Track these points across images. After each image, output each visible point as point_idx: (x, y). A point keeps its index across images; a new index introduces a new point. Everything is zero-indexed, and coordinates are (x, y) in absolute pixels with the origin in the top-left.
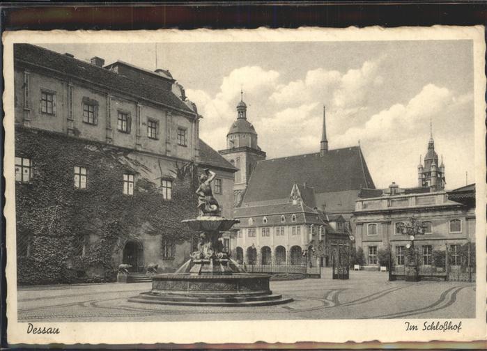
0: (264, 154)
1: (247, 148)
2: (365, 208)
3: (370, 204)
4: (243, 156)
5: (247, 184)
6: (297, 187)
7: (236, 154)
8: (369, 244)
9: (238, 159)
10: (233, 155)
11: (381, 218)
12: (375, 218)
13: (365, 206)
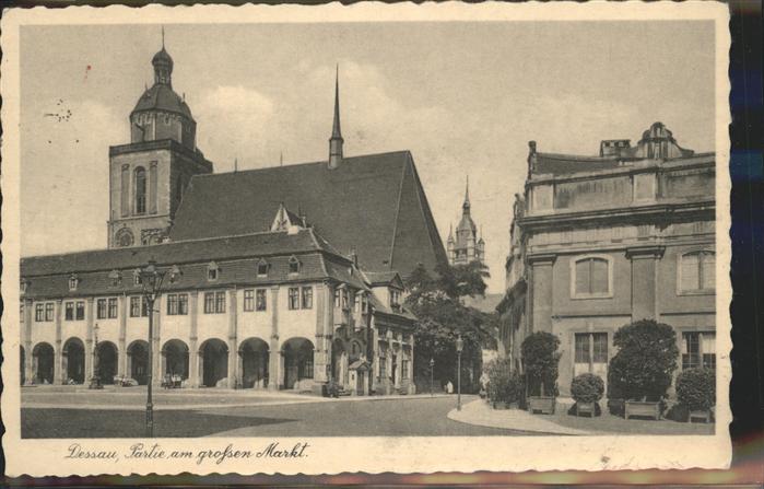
0: (209, 165)
1: (175, 143)
2: (563, 205)
3: (582, 190)
4: (165, 157)
5: (173, 217)
6: (286, 217)
7: (147, 154)
8: (579, 325)
9: (154, 165)
10: (141, 155)
11: (630, 235)
12: (606, 236)
13: (563, 200)
